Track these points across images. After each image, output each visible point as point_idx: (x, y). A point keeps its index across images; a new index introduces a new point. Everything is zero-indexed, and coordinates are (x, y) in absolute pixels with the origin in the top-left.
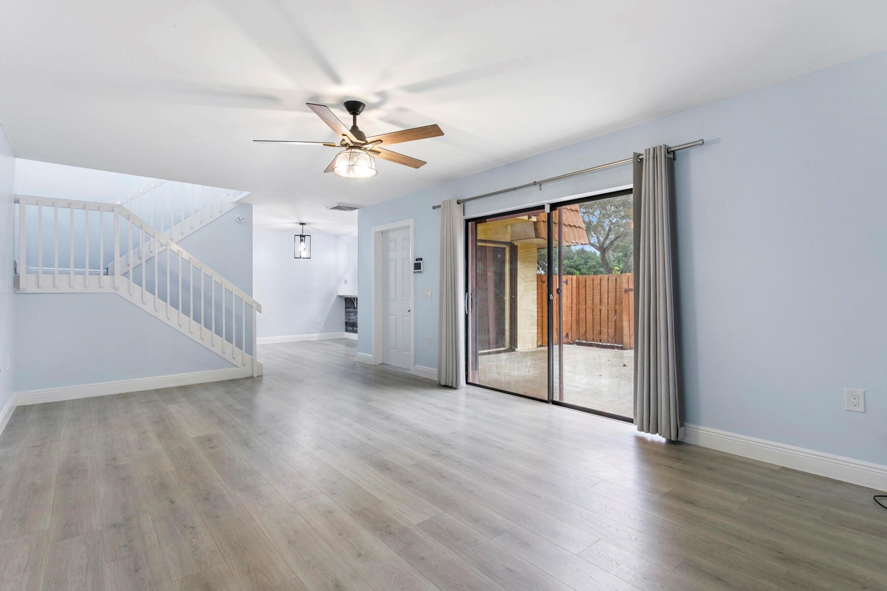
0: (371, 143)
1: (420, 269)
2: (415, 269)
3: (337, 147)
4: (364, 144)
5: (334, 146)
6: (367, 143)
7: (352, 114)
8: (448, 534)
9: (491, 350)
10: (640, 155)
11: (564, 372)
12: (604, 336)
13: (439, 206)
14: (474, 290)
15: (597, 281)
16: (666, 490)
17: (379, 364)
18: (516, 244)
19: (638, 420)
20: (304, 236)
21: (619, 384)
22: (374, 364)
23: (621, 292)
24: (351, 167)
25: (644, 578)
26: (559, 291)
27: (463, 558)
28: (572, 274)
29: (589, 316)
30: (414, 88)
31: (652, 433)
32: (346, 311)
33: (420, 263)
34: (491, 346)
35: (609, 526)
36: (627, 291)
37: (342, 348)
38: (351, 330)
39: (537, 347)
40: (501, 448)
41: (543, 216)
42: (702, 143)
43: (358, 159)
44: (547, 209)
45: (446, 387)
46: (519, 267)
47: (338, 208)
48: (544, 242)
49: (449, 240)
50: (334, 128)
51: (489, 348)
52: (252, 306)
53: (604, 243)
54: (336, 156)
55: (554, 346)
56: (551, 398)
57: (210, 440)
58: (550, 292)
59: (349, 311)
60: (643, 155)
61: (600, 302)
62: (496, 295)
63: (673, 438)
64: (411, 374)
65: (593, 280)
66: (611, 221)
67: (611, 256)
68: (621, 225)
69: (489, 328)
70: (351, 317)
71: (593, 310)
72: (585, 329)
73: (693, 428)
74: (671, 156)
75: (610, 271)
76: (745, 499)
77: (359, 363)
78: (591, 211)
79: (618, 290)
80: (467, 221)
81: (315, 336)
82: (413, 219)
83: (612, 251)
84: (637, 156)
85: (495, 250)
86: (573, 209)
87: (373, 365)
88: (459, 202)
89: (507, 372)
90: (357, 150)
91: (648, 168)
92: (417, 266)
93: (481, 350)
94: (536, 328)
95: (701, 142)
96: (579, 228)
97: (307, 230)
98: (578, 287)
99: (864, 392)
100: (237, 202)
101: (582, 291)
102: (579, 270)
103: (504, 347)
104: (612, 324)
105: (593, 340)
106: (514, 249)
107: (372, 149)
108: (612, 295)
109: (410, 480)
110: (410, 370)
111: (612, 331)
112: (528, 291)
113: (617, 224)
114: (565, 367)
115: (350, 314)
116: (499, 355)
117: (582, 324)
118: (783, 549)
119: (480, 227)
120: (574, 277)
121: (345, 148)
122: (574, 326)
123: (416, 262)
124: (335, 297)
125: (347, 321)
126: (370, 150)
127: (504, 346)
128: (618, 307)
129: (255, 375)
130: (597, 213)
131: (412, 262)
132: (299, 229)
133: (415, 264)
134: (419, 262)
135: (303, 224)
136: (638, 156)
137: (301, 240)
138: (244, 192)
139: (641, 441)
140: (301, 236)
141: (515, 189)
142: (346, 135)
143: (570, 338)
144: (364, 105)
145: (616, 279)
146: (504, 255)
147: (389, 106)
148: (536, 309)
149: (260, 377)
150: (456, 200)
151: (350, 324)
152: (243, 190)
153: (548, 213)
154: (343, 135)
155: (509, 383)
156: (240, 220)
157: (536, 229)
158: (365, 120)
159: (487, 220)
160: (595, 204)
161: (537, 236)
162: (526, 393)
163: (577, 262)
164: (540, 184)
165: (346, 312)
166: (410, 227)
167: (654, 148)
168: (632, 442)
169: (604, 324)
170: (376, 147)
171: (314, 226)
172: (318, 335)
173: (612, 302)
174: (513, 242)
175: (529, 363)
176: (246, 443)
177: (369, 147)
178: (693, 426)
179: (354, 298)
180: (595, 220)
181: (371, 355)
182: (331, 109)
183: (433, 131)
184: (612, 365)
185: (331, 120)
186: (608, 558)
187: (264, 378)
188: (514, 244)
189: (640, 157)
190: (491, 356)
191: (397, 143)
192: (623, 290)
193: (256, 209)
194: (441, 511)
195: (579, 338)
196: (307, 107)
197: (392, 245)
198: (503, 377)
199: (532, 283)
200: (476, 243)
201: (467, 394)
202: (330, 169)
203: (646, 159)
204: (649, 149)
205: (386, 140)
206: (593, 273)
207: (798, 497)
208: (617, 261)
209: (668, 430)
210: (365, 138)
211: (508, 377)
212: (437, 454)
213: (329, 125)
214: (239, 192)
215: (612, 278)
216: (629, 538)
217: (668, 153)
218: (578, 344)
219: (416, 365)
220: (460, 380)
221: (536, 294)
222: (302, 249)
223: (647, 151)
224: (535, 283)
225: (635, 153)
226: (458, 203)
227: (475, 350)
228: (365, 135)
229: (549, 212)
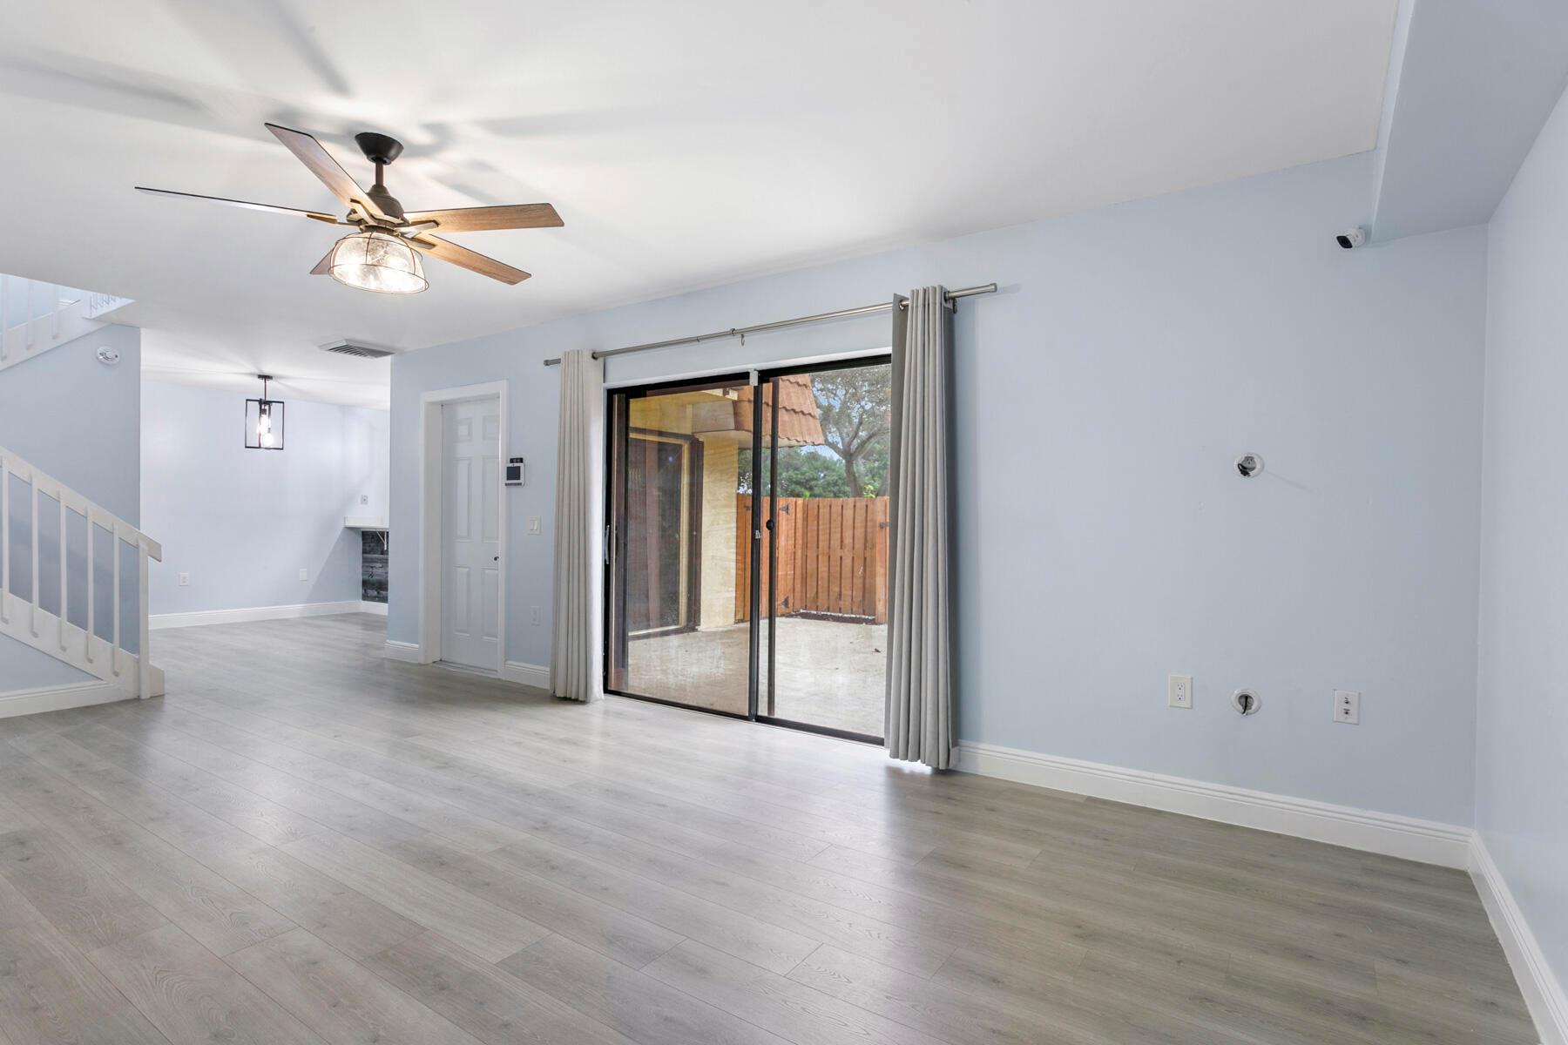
0: (414, 224)
1: (519, 478)
2: (508, 479)
3: (340, 223)
4: (399, 225)
5: (333, 221)
6: (405, 223)
7: (374, 160)
8: (557, 972)
9: (650, 631)
10: (902, 299)
11: (777, 665)
12: (846, 602)
13: (557, 361)
14: (622, 521)
15: (836, 509)
16: (926, 849)
17: (434, 662)
18: (700, 440)
19: (890, 741)
20: (269, 403)
21: (865, 682)
22: (422, 662)
23: (874, 526)
24: (371, 268)
25: (887, 997)
26: (771, 525)
27: (584, 1013)
28: (798, 496)
29: (823, 568)
30: (502, 128)
31: (911, 761)
32: (363, 558)
33: (519, 467)
34: (651, 623)
35: (838, 921)
36: (882, 526)
37: (355, 632)
38: (375, 597)
39: (736, 623)
40: (663, 806)
41: (748, 391)
42: (994, 289)
43: (386, 252)
44: (754, 380)
45: (567, 700)
46: (705, 480)
47: (348, 349)
48: (747, 437)
49: (576, 424)
50: (333, 183)
51: (648, 627)
52: (137, 547)
53: (850, 444)
54: (337, 243)
55: (761, 622)
56: (753, 712)
57: (22, 843)
58: (756, 526)
59: (372, 559)
60: (907, 299)
61: (841, 546)
62: (663, 530)
63: (942, 767)
64: (499, 679)
65: (830, 507)
66: (862, 407)
67: (861, 466)
68: (878, 415)
69: (647, 591)
70: (375, 570)
71: (829, 557)
72: (815, 590)
73: (973, 748)
74: (950, 307)
75: (858, 492)
76: (1035, 850)
77: (389, 660)
78: (830, 386)
79: (869, 524)
80: (611, 393)
81: (294, 610)
82: (505, 381)
83: (863, 458)
84: (899, 300)
85: (661, 447)
86: (801, 383)
87: (420, 665)
88: (595, 355)
89: (680, 668)
90: (385, 236)
91: (915, 321)
92: (513, 473)
93: (632, 631)
94: (734, 589)
95: (993, 287)
96: (808, 416)
97: (274, 389)
98: (806, 519)
99: (1192, 679)
100: (97, 320)
101: (812, 526)
102: (811, 489)
103: (678, 624)
104: (858, 582)
105: (828, 610)
106: (697, 448)
107: (418, 236)
108: (859, 532)
109: (487, 880)
110: (496, 671)
111: (858, 595)
112: (718, 524)
113: (872, 413)
114: (778, 657)
115: (373, 565)
116: (666, 638)
117: (811, 583)
118: (1083, 921)
119: (635, 405)
120: (800, 501)
121: (356, 229)
122: (798, 587)
123: (511, 465)
124: (341, 527)
125: (366, 577)
126: (413, 239)
127: (676, 622)
128: (868, 554)
129: (145, 695)
130: (841, 392)
131: (502, 466)
132: (257, 388)
133: (508, 468)
134: (516, 465)
135: (266, 377)
136: (901, 301)
137: (262, 411)
138: (118, 299)
139: (894, 773)
140: (261, 402)
141: (698, 339)
142: (358, 202)
143: (790, 605)
144: (401, 147)
145: (867, 506)
146: (679, 458)
147: (455, 156)
148: (735, 555)
149: (158, 699)
150: (591, 352)
151: (373, 584)
152: (113, 294)
153: (755, 387)
154: (353, 201)
155: (682, 688)
156: (107, 358)
157: (736, 414)
158: (400, 177)
159: (648, 392)
160: (838, 377)
161: (738, 427)
162: (712, 705)
163: (807, 474)
164: (742, 333)
165: (365, 560)
166: (499, 397)
167: (925, 291)
168: (880, 778)
169: (846, 582)
170: (426, 234)
171: (289, 383)
172: (299, 606)
173: (859, 545)
174: (697, 436)
175: (718, 653)
176: (116, 842)
177: (411, 231)
178: (973, 744)
179: (382, 533)
180: (837, 404)
181: (417, 646)
182: (325, 144)
183: (542, 215)
184: (855, 650)
185: (326, 168)
186: (834, 974)
187: (168, 700)
188: (697, 440)
189: (904, 303)
190: (652, 640)
191: (470, 229)
192: (878, 524)
193: (146, 337)
194: (546, 932)
195: (806, 606)
196: (267, 132)
197: (463, 430)
198: (671, 677)
199: (726, 510)
200: (627, 434)
201: (606, 712)
202: (324, 267)
203: (912, 308)
204: (918, 291)
205: (447, 223)
206: (832, 495)
207: (1105, 839)
208: (870, 476)
209: (935, 754)
210: (402, 212)
211: (680, 677)
212: (544, 827)
213: (320, 176)
214: (105, 296)
215: (861, 503)
216: (869, 937)
217: (946, 300)
218: (805, 616)
219: (509, 662)
220: (592, 688)
221: (735, 530)
222: (264, 429)
223: (915, 293)
224: (734, 510)
225: (895, 295)
226: (594, 358)
227: (621, 632)
228: (403, 206)
229: (756, 385)
